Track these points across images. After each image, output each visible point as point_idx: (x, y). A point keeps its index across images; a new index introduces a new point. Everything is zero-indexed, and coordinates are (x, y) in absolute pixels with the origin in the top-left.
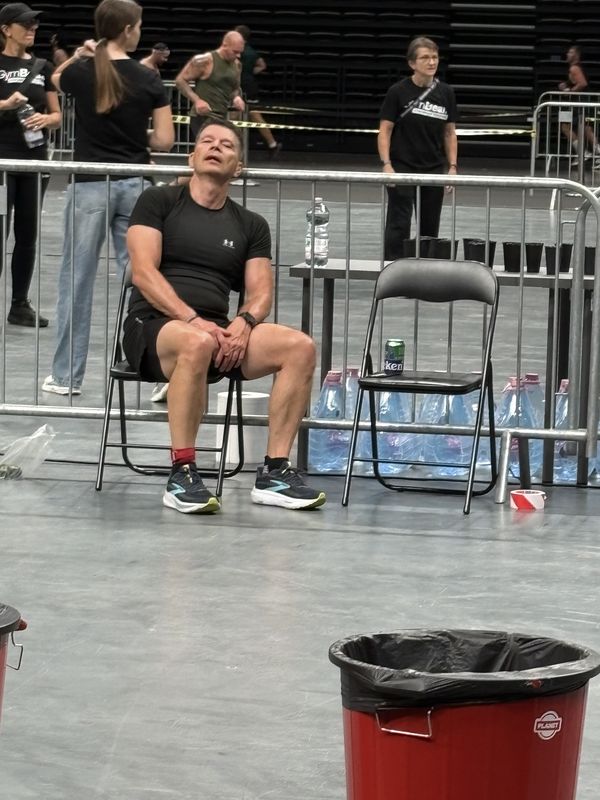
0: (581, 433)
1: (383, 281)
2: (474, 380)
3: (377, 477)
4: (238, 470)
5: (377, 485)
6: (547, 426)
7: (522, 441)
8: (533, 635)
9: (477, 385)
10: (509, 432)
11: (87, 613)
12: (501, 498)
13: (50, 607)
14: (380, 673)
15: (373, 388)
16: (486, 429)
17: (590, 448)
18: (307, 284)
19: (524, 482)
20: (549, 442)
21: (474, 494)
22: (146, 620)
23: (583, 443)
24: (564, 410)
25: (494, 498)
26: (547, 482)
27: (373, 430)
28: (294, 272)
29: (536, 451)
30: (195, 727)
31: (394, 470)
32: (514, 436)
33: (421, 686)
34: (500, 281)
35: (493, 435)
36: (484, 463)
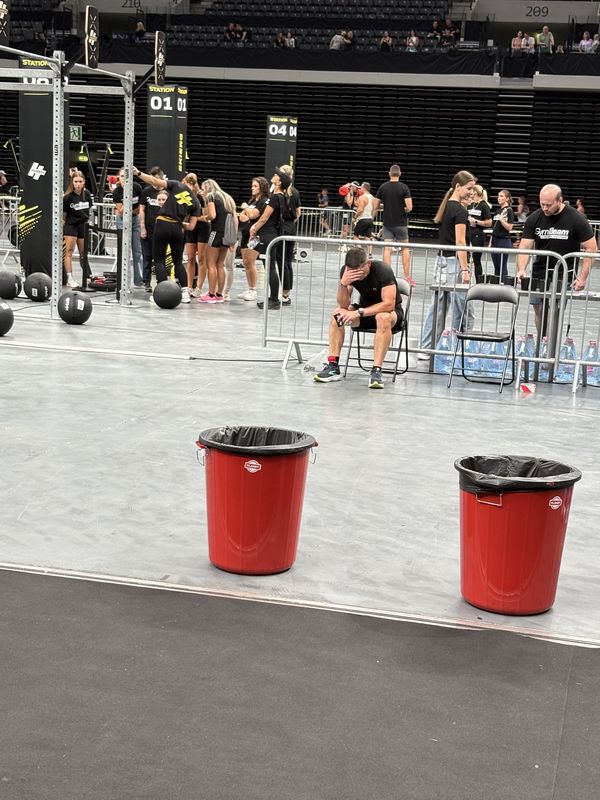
0: (552, 360)
1: (470, 293)
2: (506, 336)
3: (464, 375)
4: (406, 371)
5: (463, 379)
6: (537, 356)
7: (526, 363)
8: (548, 459)
9: (508, 339)
10: (520, 359)
11: (342, 431)
12: (517, 387)
13: (326, 428)
14: (478, 476)
15: (463, 338)
16: (511, 357)
17: (556, 366)
18: (437, 293)
19: (526, 380)
20: (537, 363)
21: (504, 384)
22: (366, 435)
23: (553, 365)
24: (544, 350)
25: (514, 387)
26: (536, 380)
27: (463, 356)
28: (431, 288)
29: (532, 367)
30: (388, 485)
31: (471, 373)
32: (523, 360)
33: (497, 483)
34: (520, 294)
35: (513, 360)
36: (509, 372)
